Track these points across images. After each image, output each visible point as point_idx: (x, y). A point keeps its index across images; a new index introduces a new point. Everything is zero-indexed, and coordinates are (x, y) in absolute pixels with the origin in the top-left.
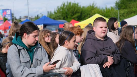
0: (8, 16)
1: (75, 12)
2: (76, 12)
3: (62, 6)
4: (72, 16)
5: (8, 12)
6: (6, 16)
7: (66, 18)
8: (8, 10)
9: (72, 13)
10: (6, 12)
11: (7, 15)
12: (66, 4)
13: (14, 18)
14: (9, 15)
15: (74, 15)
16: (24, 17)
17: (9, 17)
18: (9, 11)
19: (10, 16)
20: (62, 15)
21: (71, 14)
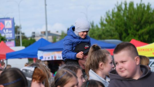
0: (7, 31)
1: (142, 22)
2: (147, 22)
3: (116, 10)
4: (138, 30)
5: (8, 24)
6: (4, 31)
7: (124, 34)
8: (8, 19)
9: (138, 24)
10: (4, 23)
11: (6, 29)
12: (123, 7)
13: (21, 35)
14: (9, 29)
15: (141, 28)
16: (42, 33)
17: (10, 33)
18: (10, 22)
19: (11, 31)
20: (116, 29)
21: (135, 26)
